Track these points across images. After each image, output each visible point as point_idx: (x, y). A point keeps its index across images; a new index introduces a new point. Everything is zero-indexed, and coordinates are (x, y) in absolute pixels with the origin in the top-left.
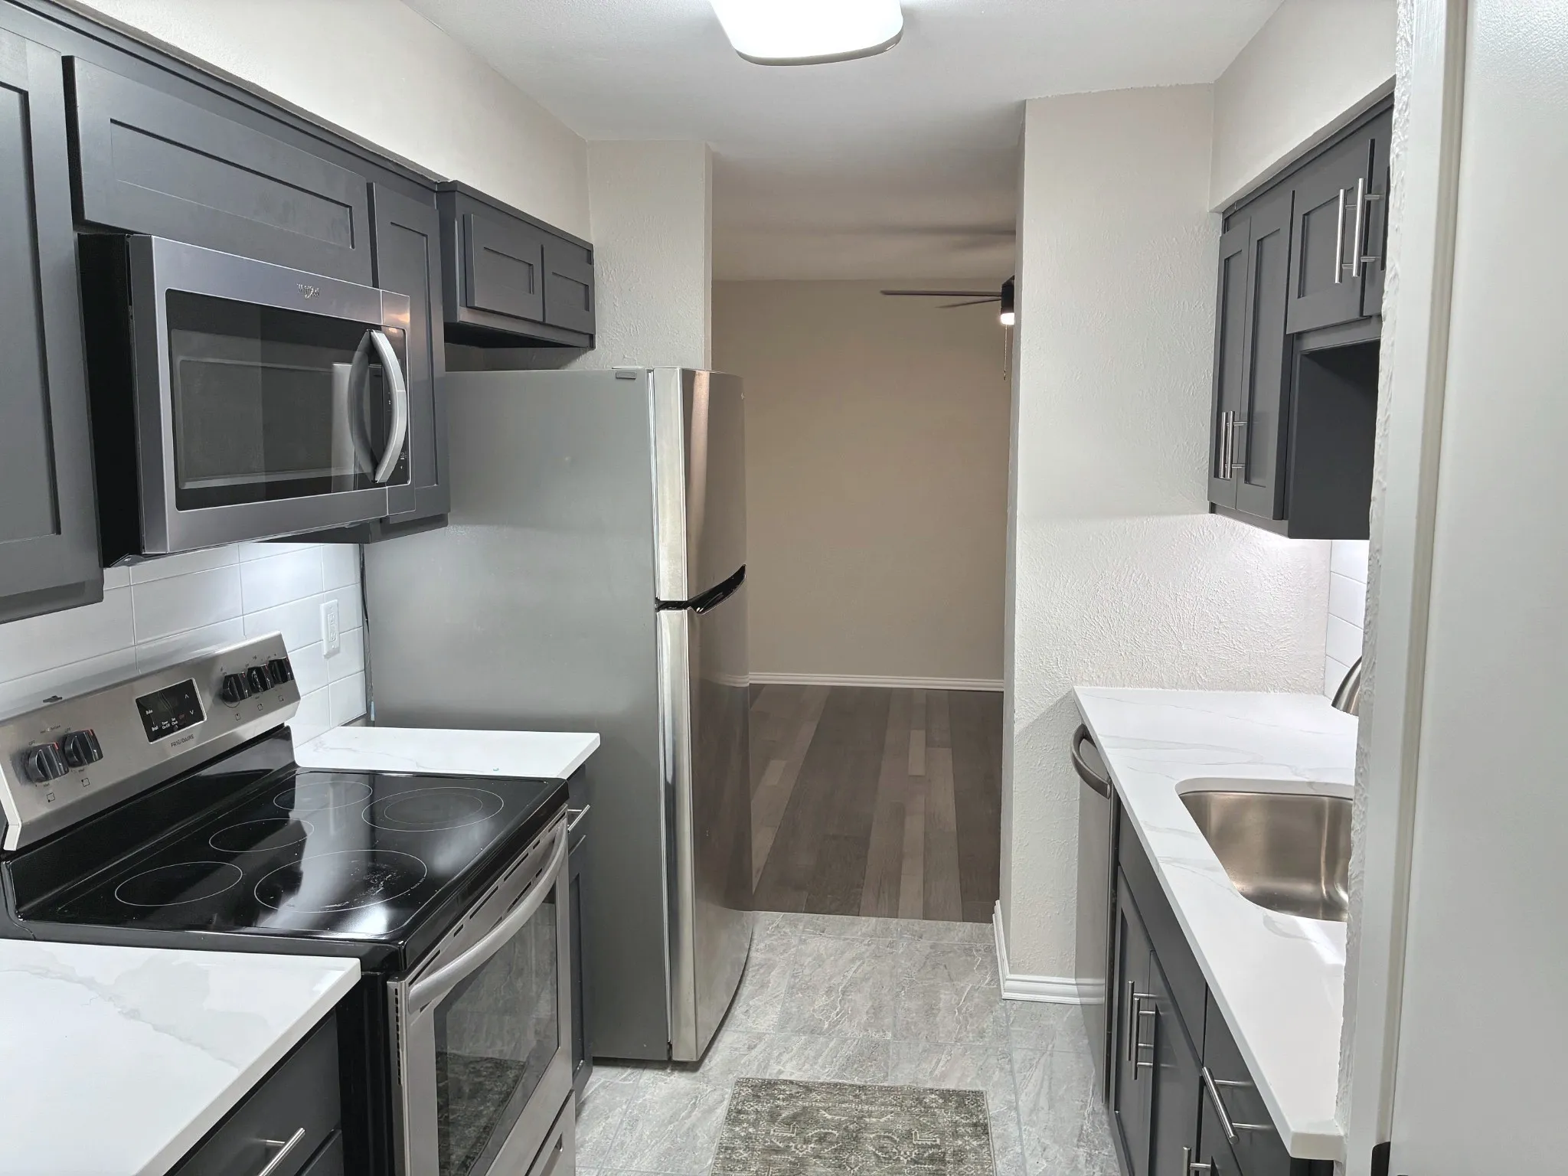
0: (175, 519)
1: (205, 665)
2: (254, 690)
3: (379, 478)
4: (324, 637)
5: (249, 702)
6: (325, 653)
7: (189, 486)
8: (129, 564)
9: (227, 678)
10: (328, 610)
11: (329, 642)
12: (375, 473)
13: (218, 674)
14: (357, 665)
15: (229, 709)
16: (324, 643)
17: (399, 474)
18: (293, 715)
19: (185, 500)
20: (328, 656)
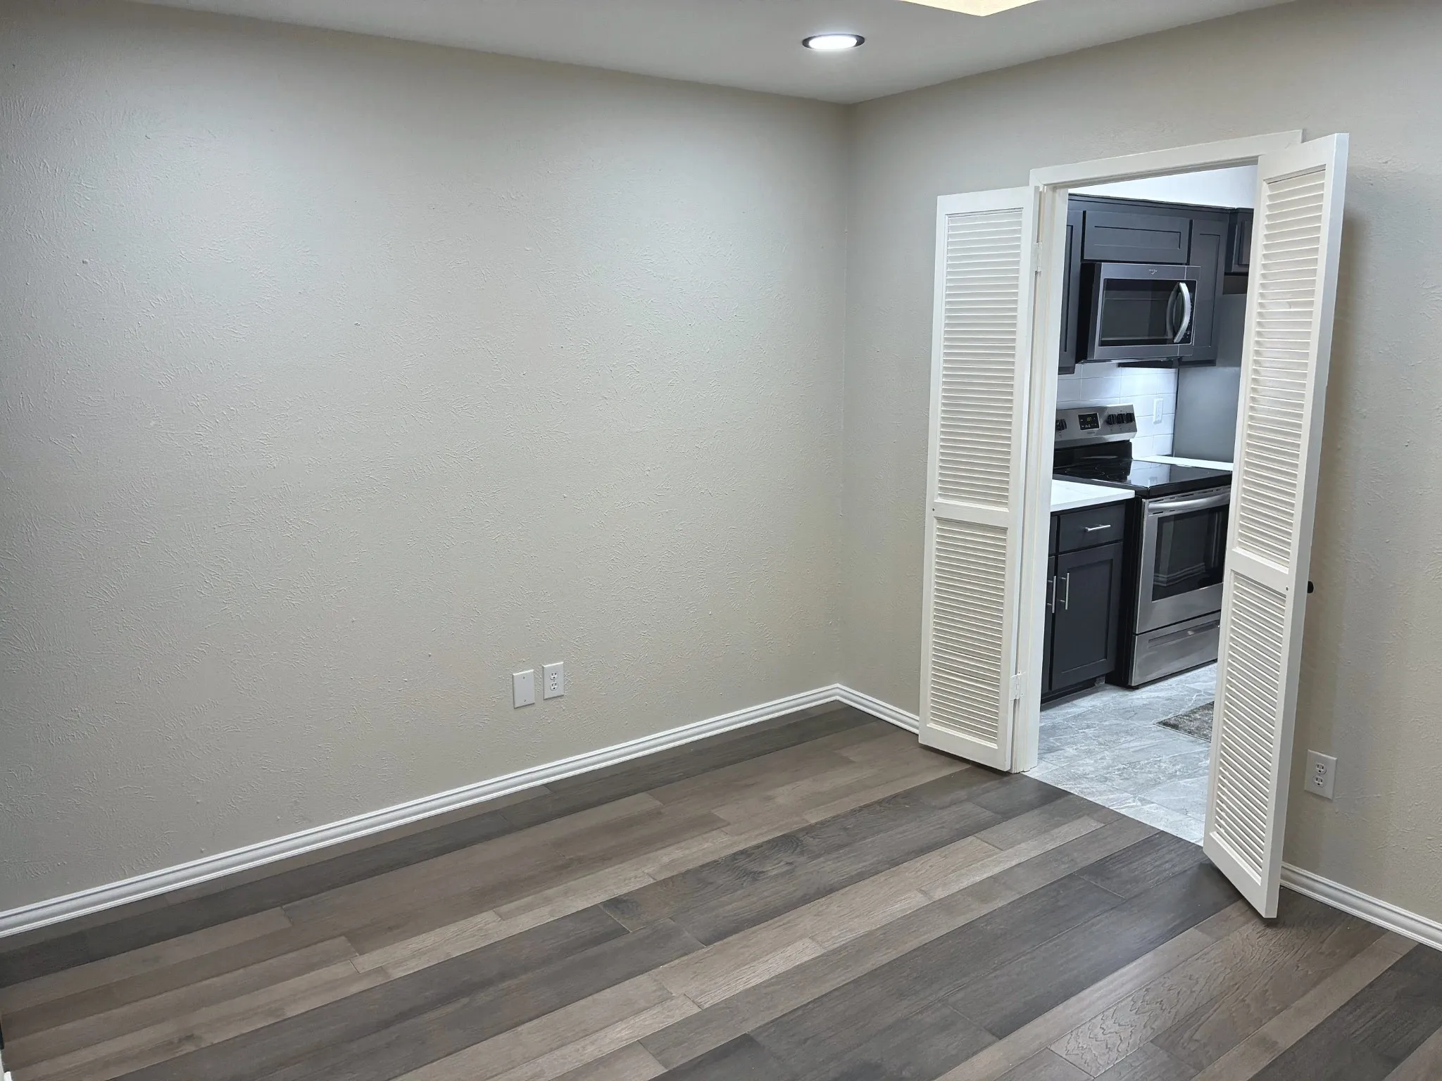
0: (1098, 350)
1: (1103, 409)
2: (1119, 423)
3: (1175, 341)
4: (1154, 413)
5: (1116, 426)
6: (1154, 421)
7: (1103, 339)
8: (1082, 363)
9: (1110, 416)
10: (1158, 403)
11: (1156, 417)
12: (1174, 339)
13: (1106, 414)
14: (1170, 430)
15: (1109, 428)
16: (1154, 417)
17: (1186, 339)
18: (1133, 437)
19: (1103, 344)
20: (1156, 423)
